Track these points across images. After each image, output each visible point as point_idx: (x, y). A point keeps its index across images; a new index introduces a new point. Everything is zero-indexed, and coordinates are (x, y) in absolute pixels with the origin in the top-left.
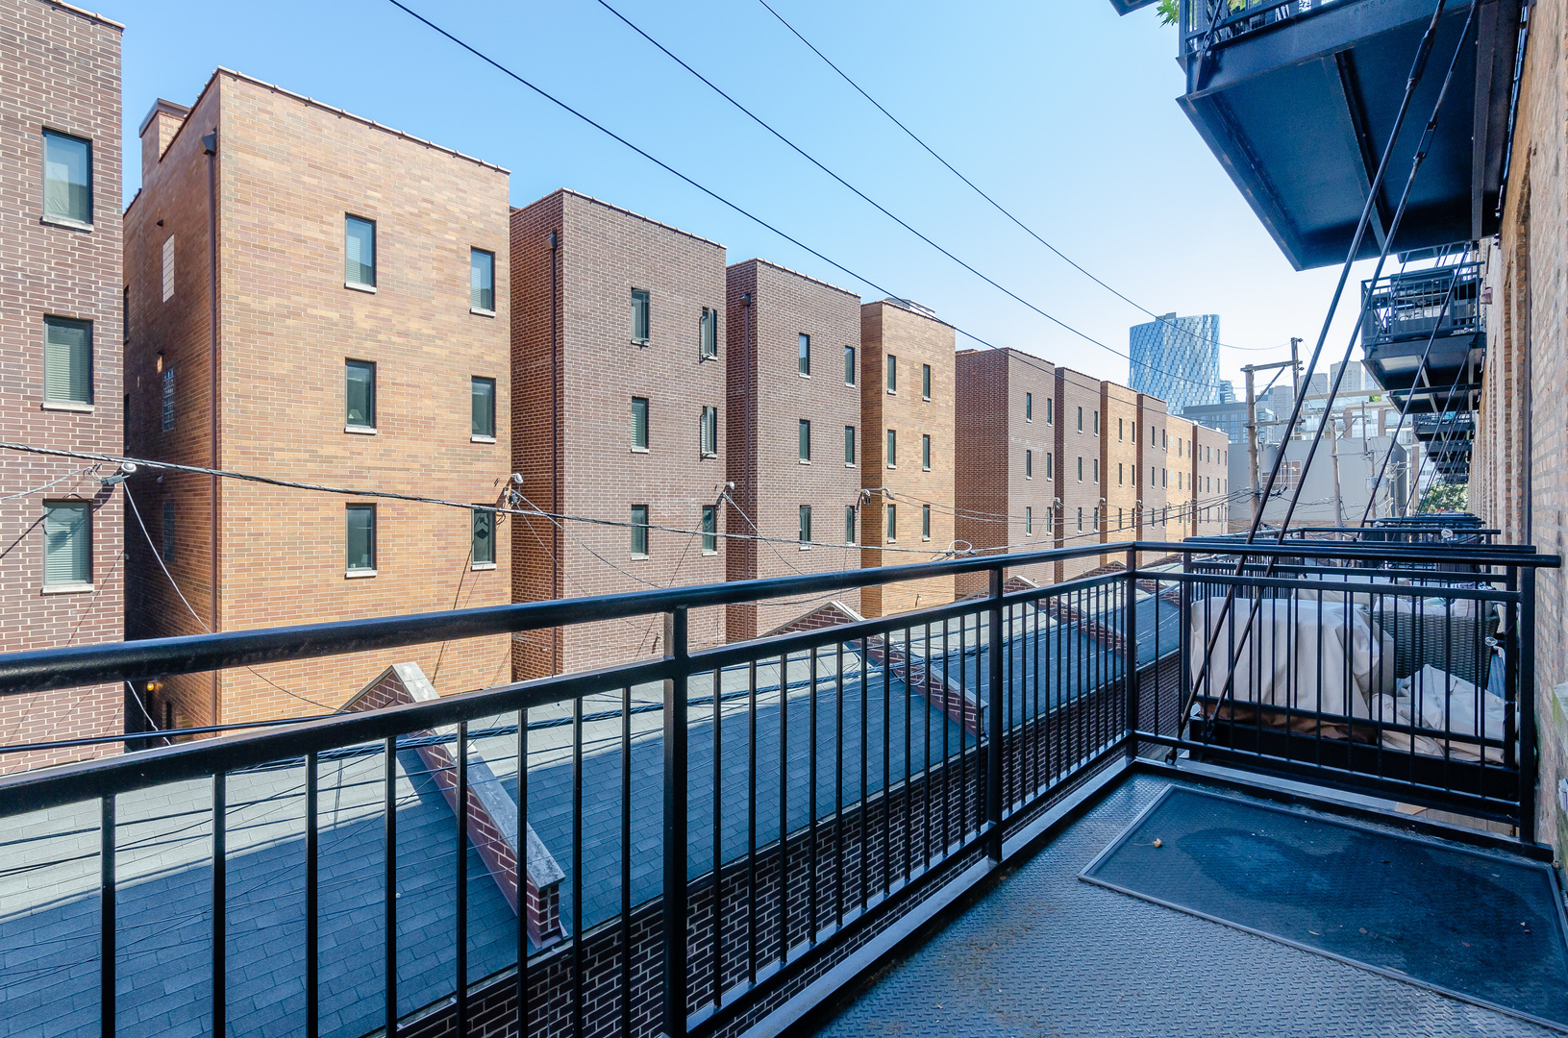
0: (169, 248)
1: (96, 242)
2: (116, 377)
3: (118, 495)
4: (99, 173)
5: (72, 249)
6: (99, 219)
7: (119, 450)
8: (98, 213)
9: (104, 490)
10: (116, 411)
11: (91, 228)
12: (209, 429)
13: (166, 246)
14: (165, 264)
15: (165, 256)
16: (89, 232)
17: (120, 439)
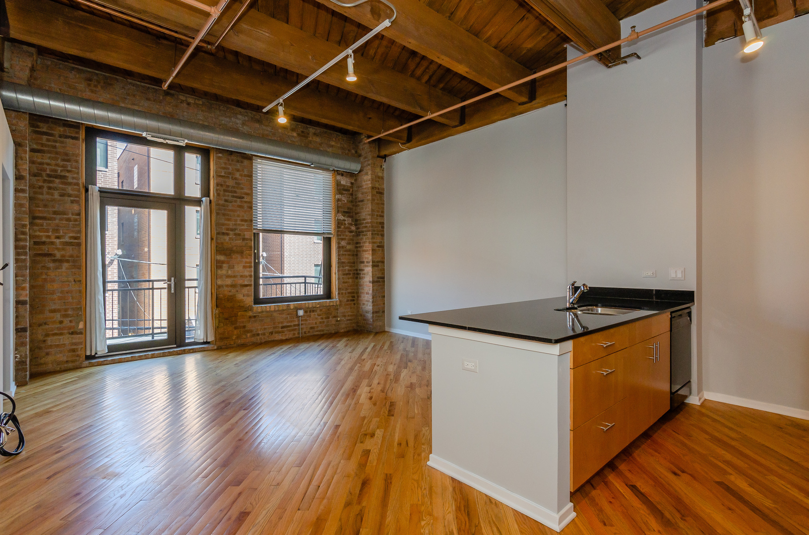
0: (136, 169)
1: (109, 175)
2: (115, 221)
3: (116, 262)
4: (110, 150)
5: (101, 178)
6: (110, 167)
7: (116, 247)
8: (109, 164)
9: (111, 261)
10: (115, 233)
11: (107, 170)
12: (147, 238)
13: (135, 168)
14: (135, 175)
15: (135, 172)
16: (106, 171)
17: (116, 243)
